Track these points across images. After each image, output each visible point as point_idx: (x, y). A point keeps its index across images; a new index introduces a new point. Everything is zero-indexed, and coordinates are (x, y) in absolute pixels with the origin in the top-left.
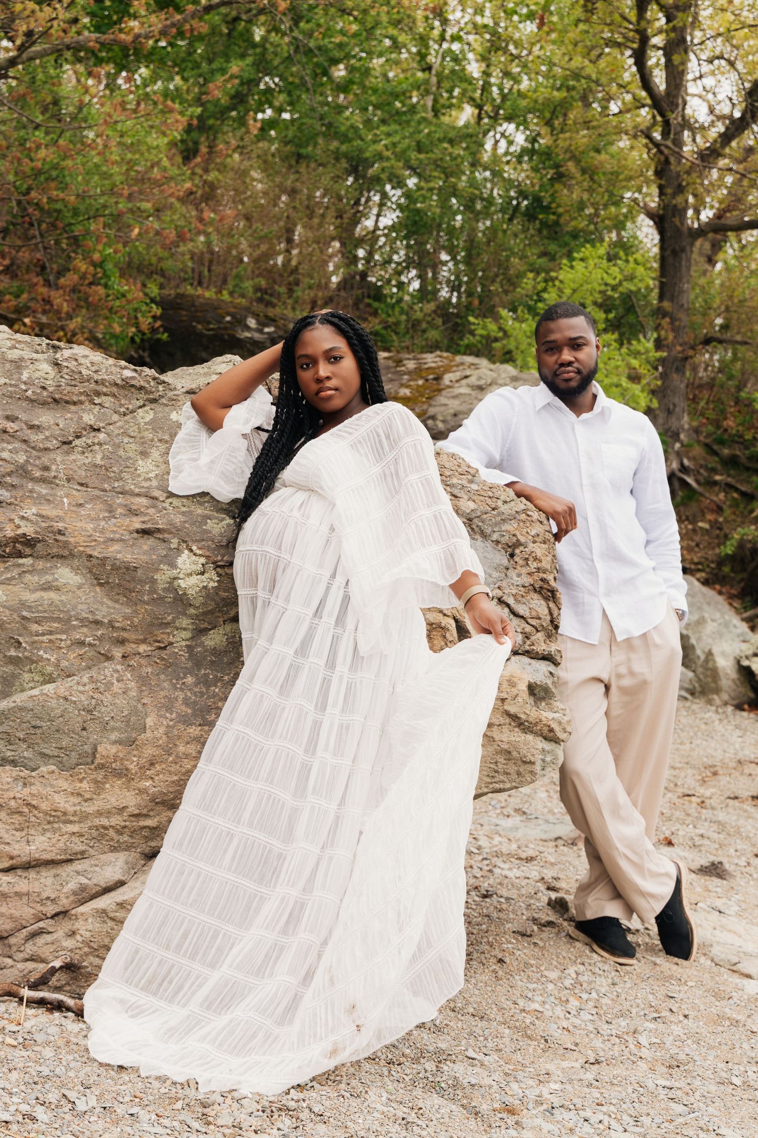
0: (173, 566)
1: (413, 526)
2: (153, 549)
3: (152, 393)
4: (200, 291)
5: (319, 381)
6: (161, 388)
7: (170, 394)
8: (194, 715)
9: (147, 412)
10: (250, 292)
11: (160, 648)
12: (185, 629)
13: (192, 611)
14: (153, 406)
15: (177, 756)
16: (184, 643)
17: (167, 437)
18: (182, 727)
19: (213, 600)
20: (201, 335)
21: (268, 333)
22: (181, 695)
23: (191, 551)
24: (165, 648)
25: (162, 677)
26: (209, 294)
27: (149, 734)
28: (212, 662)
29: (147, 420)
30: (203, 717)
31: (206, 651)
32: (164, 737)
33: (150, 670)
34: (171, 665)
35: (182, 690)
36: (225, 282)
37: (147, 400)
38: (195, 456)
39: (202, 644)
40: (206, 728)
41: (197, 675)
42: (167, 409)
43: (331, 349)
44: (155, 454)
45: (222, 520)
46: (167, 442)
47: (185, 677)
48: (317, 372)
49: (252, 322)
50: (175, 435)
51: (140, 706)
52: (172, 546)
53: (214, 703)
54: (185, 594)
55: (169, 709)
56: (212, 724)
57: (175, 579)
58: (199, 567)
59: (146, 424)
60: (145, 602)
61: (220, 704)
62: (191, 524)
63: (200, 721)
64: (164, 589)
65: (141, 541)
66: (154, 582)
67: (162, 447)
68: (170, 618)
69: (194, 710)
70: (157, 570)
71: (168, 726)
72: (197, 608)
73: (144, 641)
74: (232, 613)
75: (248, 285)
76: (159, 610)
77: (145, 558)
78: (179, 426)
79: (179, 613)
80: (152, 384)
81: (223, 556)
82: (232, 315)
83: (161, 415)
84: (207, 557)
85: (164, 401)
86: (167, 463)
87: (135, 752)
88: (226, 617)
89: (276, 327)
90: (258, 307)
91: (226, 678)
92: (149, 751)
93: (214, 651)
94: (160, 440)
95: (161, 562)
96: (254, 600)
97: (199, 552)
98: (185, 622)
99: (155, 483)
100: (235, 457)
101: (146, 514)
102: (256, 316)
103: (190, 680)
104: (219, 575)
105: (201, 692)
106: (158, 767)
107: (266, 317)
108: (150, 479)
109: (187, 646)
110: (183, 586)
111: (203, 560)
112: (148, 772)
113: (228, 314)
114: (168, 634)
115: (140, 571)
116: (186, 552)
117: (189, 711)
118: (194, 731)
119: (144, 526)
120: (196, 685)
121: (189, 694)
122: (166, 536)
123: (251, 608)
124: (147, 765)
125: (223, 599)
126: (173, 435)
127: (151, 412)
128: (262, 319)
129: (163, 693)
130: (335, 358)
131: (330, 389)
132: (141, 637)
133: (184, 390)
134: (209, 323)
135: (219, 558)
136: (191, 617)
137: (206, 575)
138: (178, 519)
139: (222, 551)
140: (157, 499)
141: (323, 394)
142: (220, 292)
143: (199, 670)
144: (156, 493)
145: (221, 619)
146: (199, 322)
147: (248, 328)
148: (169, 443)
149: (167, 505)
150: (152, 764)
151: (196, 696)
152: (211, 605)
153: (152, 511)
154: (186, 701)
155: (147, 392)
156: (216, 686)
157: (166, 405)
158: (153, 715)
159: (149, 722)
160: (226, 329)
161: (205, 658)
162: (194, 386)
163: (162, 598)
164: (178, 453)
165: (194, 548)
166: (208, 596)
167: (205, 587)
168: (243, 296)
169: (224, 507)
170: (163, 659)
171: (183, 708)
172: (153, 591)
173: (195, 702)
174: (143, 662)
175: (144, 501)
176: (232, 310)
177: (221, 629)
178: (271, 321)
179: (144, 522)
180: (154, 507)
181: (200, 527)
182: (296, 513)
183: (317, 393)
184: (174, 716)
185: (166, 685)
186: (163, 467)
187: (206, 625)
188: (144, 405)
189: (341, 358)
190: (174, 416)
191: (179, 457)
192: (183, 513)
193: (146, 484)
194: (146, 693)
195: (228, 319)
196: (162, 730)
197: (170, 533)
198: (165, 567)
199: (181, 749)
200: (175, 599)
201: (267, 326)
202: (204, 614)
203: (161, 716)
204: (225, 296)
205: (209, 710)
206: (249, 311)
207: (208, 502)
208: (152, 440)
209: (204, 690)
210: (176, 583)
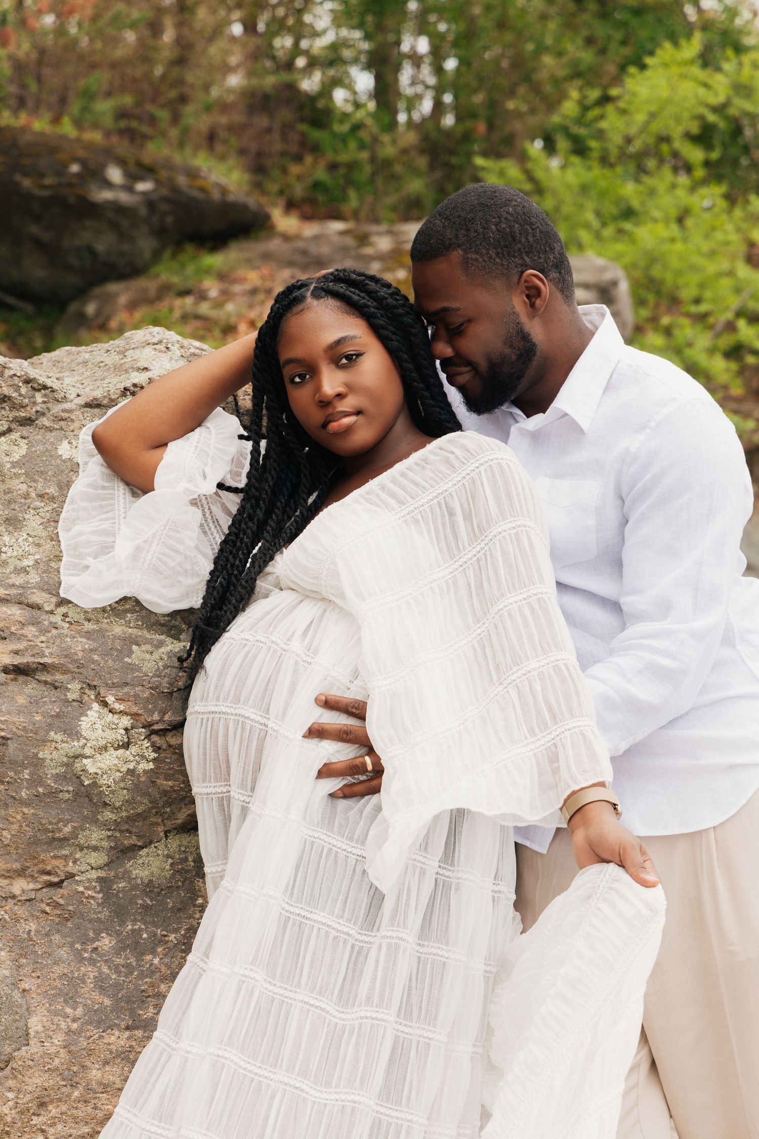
0: (73, 733)
1: (514, 694)
2: (35, 702)
3: (23, 407)
4: (23, 119)
5: (325, 404)
6: (39, 397)
7: (56, 409)
8: (116, 1009)
9: (15, 443)
10: (108, 121)
11: (51, 885)
12: (95, 849)
13: (108, 815)
14: (25, 431)
15: (88, 1089)
16: (94, 875)
17: (52, 490)
18: (95, 1033)
19: (147, 794)
20: (28, 197)
21: (144, 193)
22: (91, 973)
23: (105, 704)
24: (59, 885)
25: (56, 938)
26: (40, 125)
27: (34, 1047)
28: (146, 908)
29: (16, 457)
30: (133, 1013)
31: (135, 887)
32: (63, 1053)
33: (33, 927)
34: (72, 915)
35: (92, 962)
36: (63, 101)
37: (16, 420)
38: (106, 526)
39: (127, 876)
40: (139, 1033)
41: (119, 933)
42: (51, 436)
43: (339, 342)
44: (33, 523)
45: (160, 644)
46: (53, 499)
47: (97, 938)
48: (318, 388)
49: (115, 174)
50: (68, 485)
51: (16, 995)
52: (70, 696)
53: (152, 985)
54: (95, 784)
55: (70, 999)
56: (150, 1026)
57: (76, 757)
58: (119, 735)
59: (14, 465)
60: (22, 802)
61: (163, 987)
62: (103, 655)
63: (127, 1020)
64: (57, 778)
65: (13, 687)
66: (38, 763)
67: (46, 509)
68: (68, 829)
69: (117, 1001)
70: (45, 741)
71: (69, 1032)
72: (119, 809)
73: (21, 873)
74: (181, 817)
75: (104, 107)
76: (48, 816)
77: (20, 719)
78: (75, 468)
79: (85, 819)
80: (23, 391)
81: (163, 713)
82: (83, 162)
83: (41, 448)
84: (134, 716)
85: (45, 421)
86: (55, 538)
87: (11, 1083)
88: (169, 824)
89: (158, 182)
90: (123, 147)
91: (172, 937)
92: (36, 1080)
93: (149, 888)
94: (41, 496)
95: (50, 727)
96: (224, 803)
97: (118, 707)
98: (96, 836)
99: (34, 578)
100: (181, 541)
101: (20, 638)
102: (122, 163)
103: (106, 942)
104: (157, 749)
105: (128, 966)
106: (53, 1110)
107: (140, 165)
108: (24, 570)
109: (100, 880)
110: (92, 770)
111: (126, 721)
112: (35, 1120)
113: (75, 160)
114: (65, 858)
115: (12, 746)
116: (96, 706)
117: (107, 1002)
118: (117, 1039)
119: (18, 660)
120: (118, 952)
121: (105, 970)
122: (58, 677)
123: (218, 817)
124: (33, 1107)
125: (165, 793)
126: (65, 487)
127: (23, 443)
128: (133, 168)
129: (58, 970)
130: (349, 357)
131: (347, 414)
132: (17, 866)
133: (81, 401)
134: (42, 175)
135: (156, 717)
136: (105, 825)
137: (133, 749)
138: (79, 646)
139: (161, 704)
140: (39, 608)
141: (334, 426)
142: (56, 120)
143: (122, 923)
144: (38, 597)
145: (161, 829)
146: (25, 174)
147: (108, 184)
148: (58, 500)
149: (57, 619)
150: (42, 1105)
151: (118, 972)
152: (143, 804)
153: (30, 631)
154: (101, 985)
155: (14, 407)
156: (154, 953)
157: (50, 430)
158: (42, 1011)
159: (35, 1024)
160: (70, 185)
161: (132, 901)
162: (98, 394)
163: (53, 794)
164: (75, 521)
165: (110, 699)
166: (137, 788)
167: (131, 772)
168: (96, 126)
169: (162, 620)
170: (57, 905)
171: (96, 996)
172: (36, 781)
173: (117, 986)
174: (21, 911)
175: (16, 612)
176: (81, 153)
177: (161, 845)
178: (145, 170)
179: (16, 653)
180: (35, 623)
181: (119, 658)
182: (297, 646)
183: (325, 425)
184: (80, 1011)
185: (63, 953)
186: (48, 546)
187: (133, 840)
188: (9, 430)
189: (359, 355)
190: (64, 450)
191: (77, 528)
192: (88, 635)
193: (18, 580)
194: (27, 970)
195: (75, 168)
196: (58, 1039)
197: (65, 672)
198: (59, 737)
199: (95, 1074)
200: (76, 794)
201: (141, 178)
202: (130, 819)
203: (56, 1013)
204: (67, 128)
205: (143, 998)
206: (110, 156)
207: (133, 611)
208: (26, 496)
209: (133, 961)
210: (78, 765)
